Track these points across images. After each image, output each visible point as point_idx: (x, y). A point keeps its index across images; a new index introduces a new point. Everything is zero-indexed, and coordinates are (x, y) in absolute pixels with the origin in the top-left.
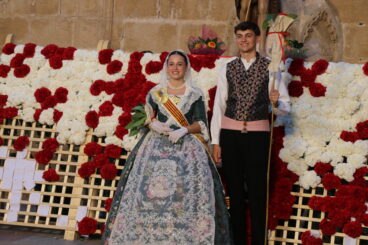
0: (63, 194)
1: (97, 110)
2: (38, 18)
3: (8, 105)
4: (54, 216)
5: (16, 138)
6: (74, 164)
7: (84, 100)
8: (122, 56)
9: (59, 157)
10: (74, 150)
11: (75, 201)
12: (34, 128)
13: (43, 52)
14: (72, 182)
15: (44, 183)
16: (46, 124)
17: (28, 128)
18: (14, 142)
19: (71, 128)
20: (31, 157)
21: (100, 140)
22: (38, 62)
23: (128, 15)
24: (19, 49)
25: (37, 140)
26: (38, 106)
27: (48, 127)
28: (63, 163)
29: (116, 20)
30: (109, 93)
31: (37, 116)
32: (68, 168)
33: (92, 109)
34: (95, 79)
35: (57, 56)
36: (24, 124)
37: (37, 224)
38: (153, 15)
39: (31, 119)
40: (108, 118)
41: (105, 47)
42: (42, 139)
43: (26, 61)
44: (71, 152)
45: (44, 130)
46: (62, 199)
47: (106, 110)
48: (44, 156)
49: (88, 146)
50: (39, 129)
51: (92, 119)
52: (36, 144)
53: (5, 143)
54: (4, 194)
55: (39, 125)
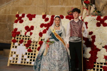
0: (33, 56)
1: (42, 32)
3: (18, 31)
4: (31, 62)
5: (20, 40)
6: (36, 47)
7: (38, 29)
8: (49, 17)
9: (32, 45)
10: (36, 43)
12: (25, 37)
13: (27, 16)
14: (36, 52)
15: (28, 52)
16: (28, 36)
17: (23, 37)
18: (19, 41)
19: (35, 37)
20: (24, 45)
21: (43, 40)
22: (26, 19)
23: (51, 5)
24: (20, 15)
25: (26, 40)
26: (26, 31)
27: (29, 37)
28: (33, 47)
29: (48, 6)
30: (45, 27)
31: (25, 34)
32: (34, 48)
33: (41, 32)
34: (41, 23)
35: (31, 17)
36: (22, 36)
37: (26, 64)
38: (58, 4)
39: (24, 35)
40: (45, 34)
41: (44, 14)
42: (27, 40)
43: (22, 19)
44: (35, 44)
45: (27, 38)
46: (33, 57)
47: (45, 32)
48: (28, 45)
49: (40, 42)
50: (26, 38)
51: (41, 35)
52: (25, 42)
53: (17, 41)
54: (17, 56)
55: (26, 36)
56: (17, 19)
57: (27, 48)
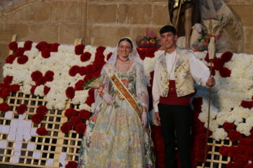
0: (50, 144)
1: (74, 87)
2: (35, 23)
3: (13, 83)
4: (44, 159)
5: (18, 105)
6: (58, 123)
7: (65, 79)
8: (91, 49)
9: (48, 118)
10: (58, 114)
11: (59, 149)
12: (31, 99)
13: (37, 47)
14: (57, 136)
15: (37, 136)
16: (39, 96)
17: (27, 99)
18: (17, 108)
19: (56, 99)
20: (29, 118)
21: (76, 107)
22: (33, 54)
23: (96, 21)
24: (21, 45)
25: (33, 107)
26: (34, 83)
27: (40, 98)
28: (51, 122)
29: (88, 24)
30: (82, 75)
31: (33, 90)
32: (54, 126)
33: (70, 86)
34: (72, 65)
35: (47, 49)
36: (24, 96)
37: (32, 164)
38: (114, 21)
39: (29, 93)
40: (81, 92)
41: (80, 43)
42: (36, 106)
43: (26, 53)
44: (56, 115)
45: (37, 100)
46: (50, 147)
47: (80, 86)
48: (38, 118)
49: (67, 111)
50: (34, 99)
51: (70, 93)
52: (32, 110)
53: (11, 109)
54: (10, 144)
55: (34, 97)
56: (11, 52)
57: (35, 126)
